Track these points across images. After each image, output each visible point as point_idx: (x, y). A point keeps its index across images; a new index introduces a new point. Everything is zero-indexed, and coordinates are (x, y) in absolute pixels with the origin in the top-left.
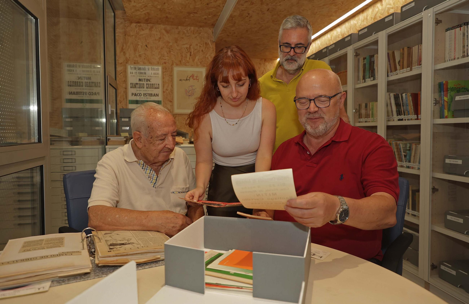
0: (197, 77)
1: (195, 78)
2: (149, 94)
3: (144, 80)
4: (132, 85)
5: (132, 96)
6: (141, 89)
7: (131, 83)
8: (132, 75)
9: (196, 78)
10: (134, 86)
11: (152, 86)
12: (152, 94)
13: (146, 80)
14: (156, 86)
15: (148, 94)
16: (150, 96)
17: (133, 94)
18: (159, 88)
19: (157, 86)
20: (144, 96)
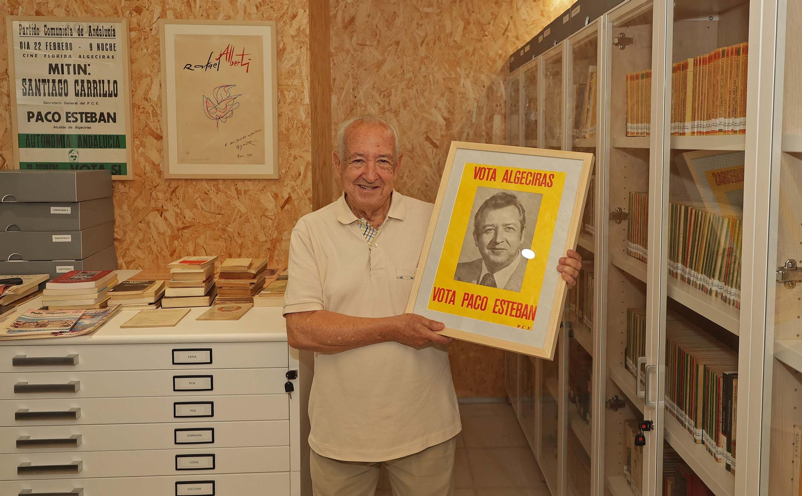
0: (243, 55)
1: (235, 58)
2: (84, 115)
3: (65, 68)
4: (27, 87)
5: (29, 121)
6: (58, 99)
7: (24, 80)
8: (26, 51)
9: (239, 59)
10: (34, 86)
11: (92, 88)
12: (93, 115)
13: (71, 68)
14: (106, 89)
15: (81, 114)
16: (89, 119)
17: (33, 117)
18: (116, 95)
19: (111, 89)
20: (67, 121)
